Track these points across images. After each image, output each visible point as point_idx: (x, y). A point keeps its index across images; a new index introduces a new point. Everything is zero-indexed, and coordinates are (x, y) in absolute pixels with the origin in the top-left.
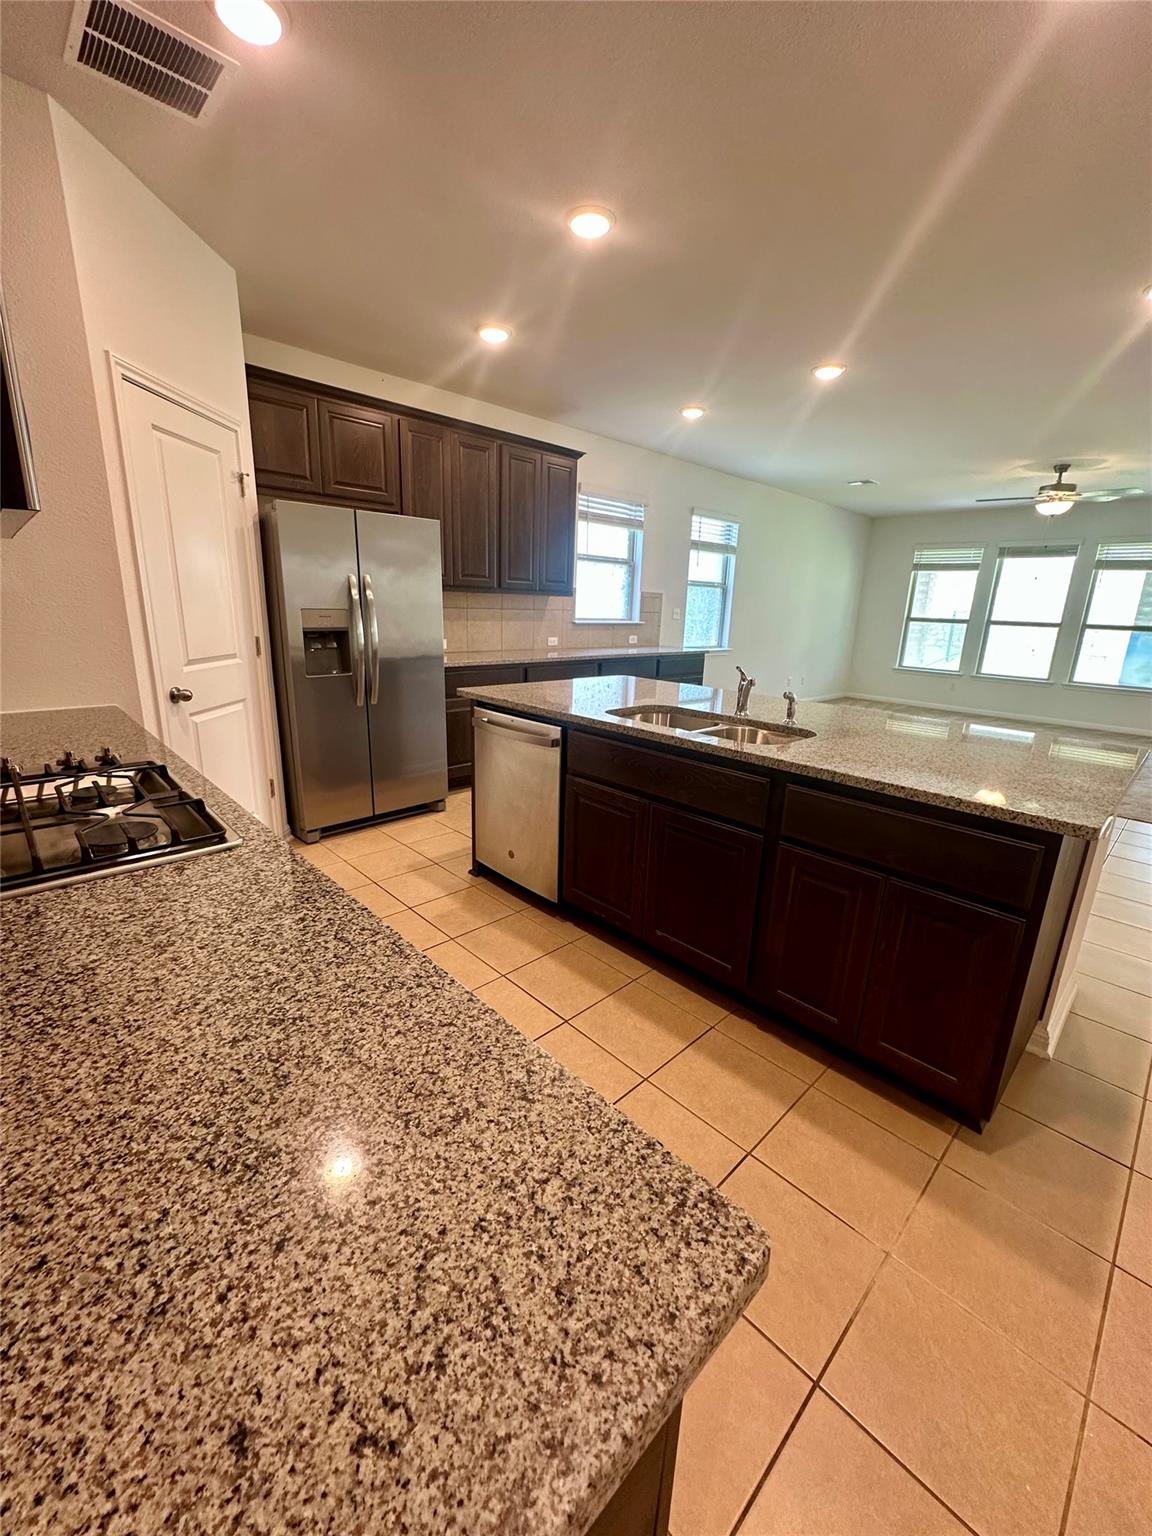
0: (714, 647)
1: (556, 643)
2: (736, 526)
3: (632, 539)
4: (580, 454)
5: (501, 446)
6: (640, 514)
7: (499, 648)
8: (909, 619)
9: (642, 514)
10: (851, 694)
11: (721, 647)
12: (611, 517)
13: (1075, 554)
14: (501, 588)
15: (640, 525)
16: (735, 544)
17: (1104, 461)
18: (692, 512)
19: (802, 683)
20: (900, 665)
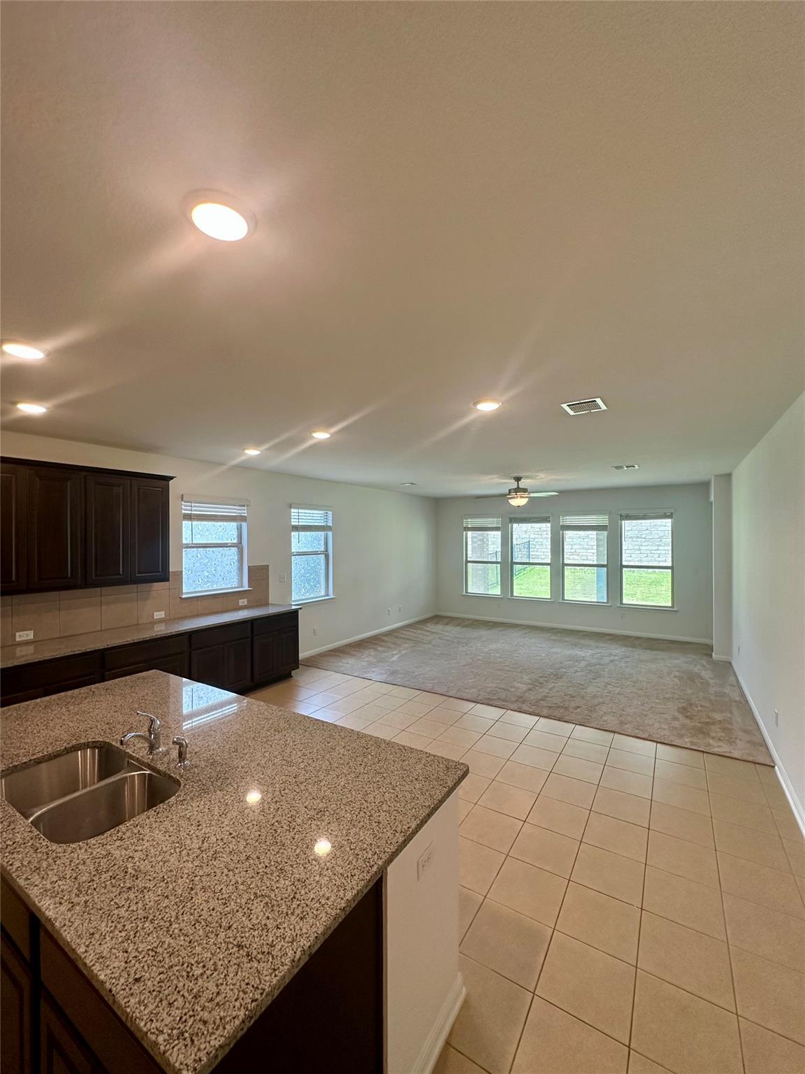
0: (323, 596)
1: (163, 616)
2: (330, 513)
3: (240, 529)
4: (172, 478)
5: (85, 477)
6: (244, 512)
7: (99, 628)
8: (467, 562)
9: (246, 512)
10: (439, 613)
11: (328, 595)
12: (216, 516)
13: (549, 522)
14: (87, 583)
15: (243, 519)
16: (331, 525)
17: (538, 476)
18: (290, 507)
19: (400, 611)
20: (466, 592)
